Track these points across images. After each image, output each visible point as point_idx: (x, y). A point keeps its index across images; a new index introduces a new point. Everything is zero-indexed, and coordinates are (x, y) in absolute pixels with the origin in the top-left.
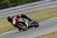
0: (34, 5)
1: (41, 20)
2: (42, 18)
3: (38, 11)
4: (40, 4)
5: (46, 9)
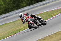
0: (4, 17)
1: (14, 32)
2: (14, 30)
3: (9, 23)
4: (11, 15)
5: (18, 20)
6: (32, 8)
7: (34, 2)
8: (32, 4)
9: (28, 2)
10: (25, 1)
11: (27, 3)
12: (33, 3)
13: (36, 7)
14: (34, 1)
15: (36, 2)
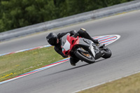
6: (17, 36)
7: (24, 22)
8: (19, 27)
9: (10, 22)
10: (3, 20)
11: (8, 24)
12: (21, 24)
13: (27, 34)
14: (23, 20)
15: (27, 22)
